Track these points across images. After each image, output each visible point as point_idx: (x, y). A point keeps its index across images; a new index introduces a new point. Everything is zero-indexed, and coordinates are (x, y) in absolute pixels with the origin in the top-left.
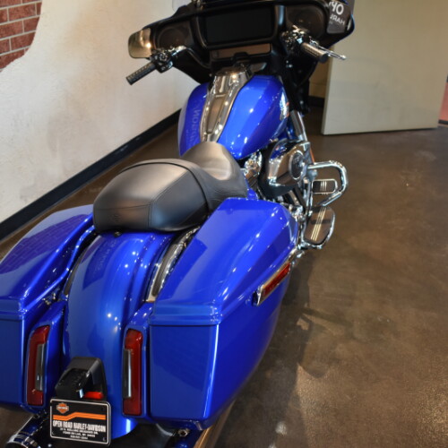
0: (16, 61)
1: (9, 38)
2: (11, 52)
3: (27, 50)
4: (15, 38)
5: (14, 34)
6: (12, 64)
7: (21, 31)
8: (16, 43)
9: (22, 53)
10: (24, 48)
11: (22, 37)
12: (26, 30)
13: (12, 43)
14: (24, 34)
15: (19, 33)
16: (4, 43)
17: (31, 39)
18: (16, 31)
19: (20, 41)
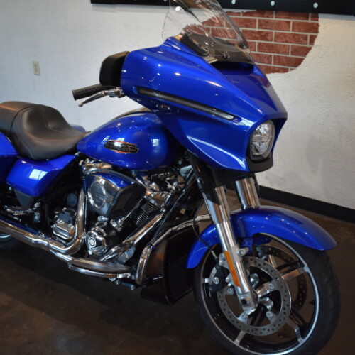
0: (277, 74)
1: (273, 54)
2: (272, 65)
3: (291, 70)
4: (278, 56)
5: (278, 53)
7: (286, 53)
8: (278, 60)
9: (285, 71)
10: (289, 68)
11: (286, 58)
13: (275, 59)
14: (290, 56)
15: (283, 53)
16: (265, 56)
17: (297, 63)
18: (281, 51)
19: (284, 60)
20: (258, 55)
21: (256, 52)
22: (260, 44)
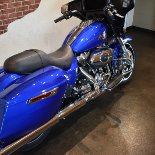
0: (31, 13)
1: (28, 5)
2: (29, 10)
3: (36, 10)
4: (31, 6)
5: (30, 4)
6: (29, 14)
7: (33, 3)
8: (31, 7)
9: (34, 11)
10: (35, 9)
11: (33, 5)
12: (35, 3)
13: (29, 7)
14: (34, 4)
15: (32, 4)
16: (26, 7)
17: (37, 6)
18: (31, 3)
19: (33, 7)
20: (23, 7)
21: (22, 6)
22: (23, 2)
